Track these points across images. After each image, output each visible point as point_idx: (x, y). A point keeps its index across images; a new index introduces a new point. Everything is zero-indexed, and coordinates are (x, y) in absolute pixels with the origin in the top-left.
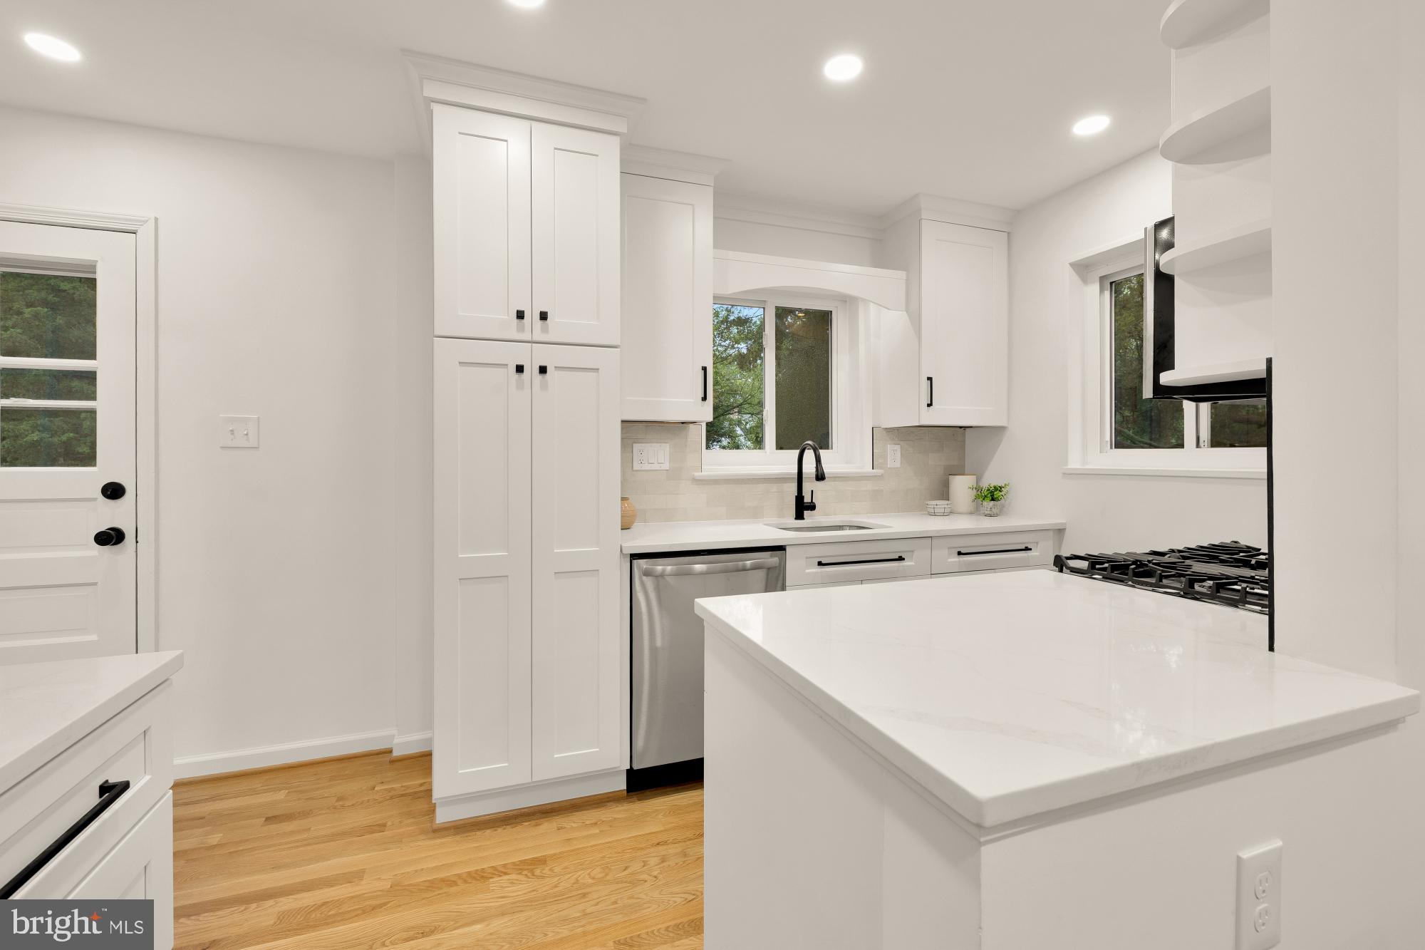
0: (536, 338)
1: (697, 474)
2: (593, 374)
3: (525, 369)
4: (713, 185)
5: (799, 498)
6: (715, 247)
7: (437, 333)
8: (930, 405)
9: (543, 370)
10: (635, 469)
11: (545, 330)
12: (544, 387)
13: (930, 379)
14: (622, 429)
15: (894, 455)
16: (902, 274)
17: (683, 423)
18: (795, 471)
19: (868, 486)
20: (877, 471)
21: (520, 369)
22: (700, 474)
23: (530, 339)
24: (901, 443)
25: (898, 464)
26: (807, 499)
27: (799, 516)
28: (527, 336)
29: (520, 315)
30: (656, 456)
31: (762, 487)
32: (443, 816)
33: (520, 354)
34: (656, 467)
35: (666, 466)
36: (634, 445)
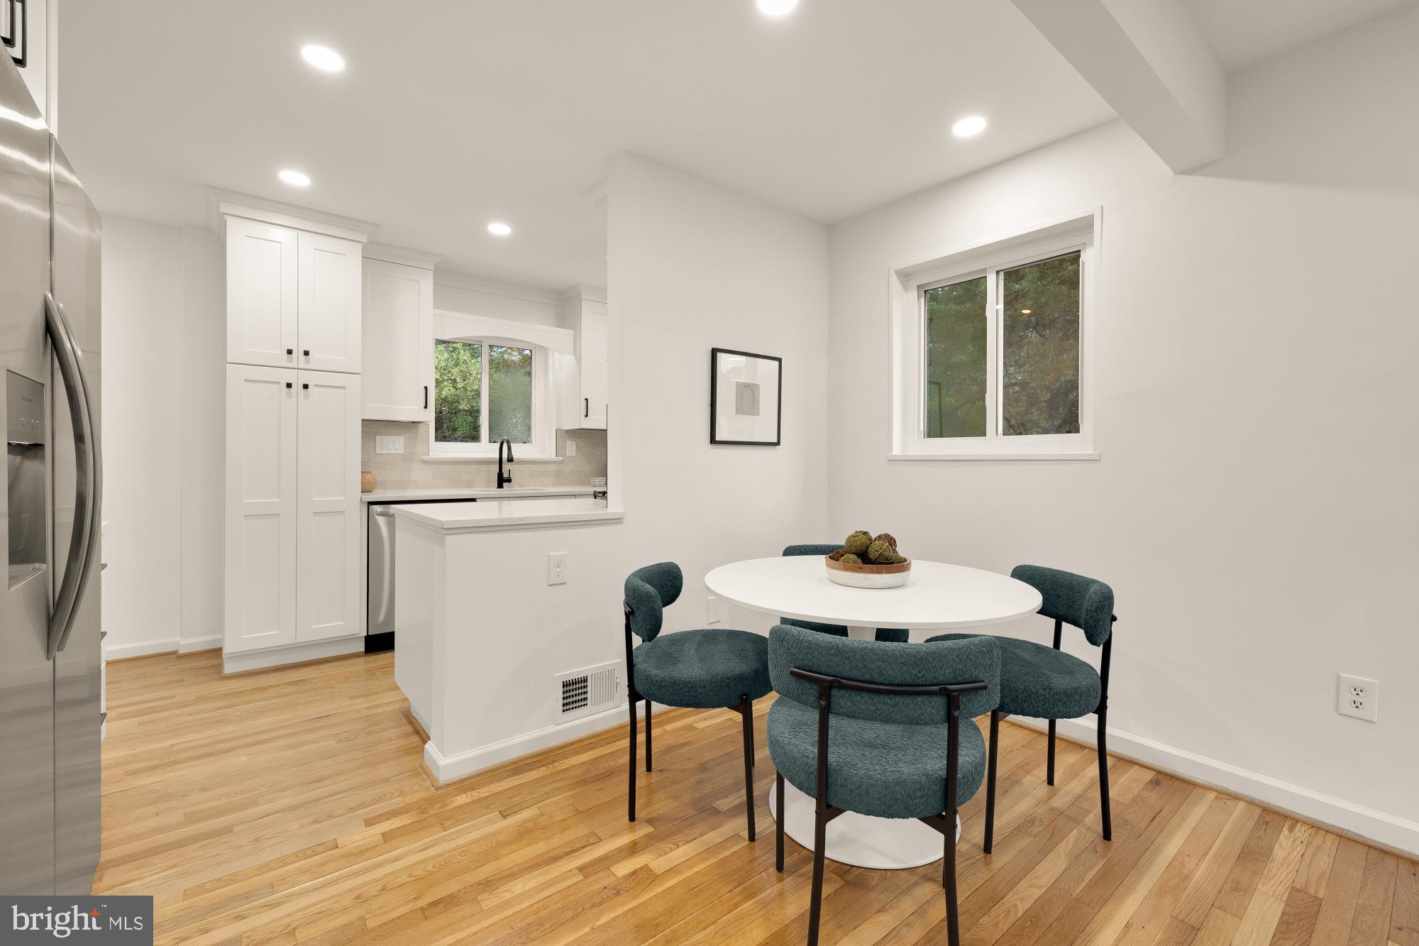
0: (300, 367)
1: (425, 457)
2: (342, 390)
3: (293, 386)
4: (433, 269)
5: (500, 474)
6: (435, 307)
7: (228, 360)
8: (586, 416)
9: (306, 387)
10: (377, 452)
11: (307, 362)
12: (307, 397)
13: (587, 400)
14: (363, 426)
15: (571, 448)
16: (571, 332)
17: (413, 422)
18: (498, 456)
19: (553, 468)
20: (560, 458)
21: (289, 385)
22: (427, 457)
23: (296, 367)
24: (577, 440)
25: (574, 454)
26: (506, 475)
27: (500, 486)
28: (294, 365)
29: (290, 352)
30: (393, 445)
31: (473, 467)
32: (229, 668)
33: (290, 376)
34: (394, 452)
35: (402, 451)
36: (377, 437)
